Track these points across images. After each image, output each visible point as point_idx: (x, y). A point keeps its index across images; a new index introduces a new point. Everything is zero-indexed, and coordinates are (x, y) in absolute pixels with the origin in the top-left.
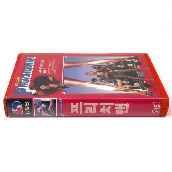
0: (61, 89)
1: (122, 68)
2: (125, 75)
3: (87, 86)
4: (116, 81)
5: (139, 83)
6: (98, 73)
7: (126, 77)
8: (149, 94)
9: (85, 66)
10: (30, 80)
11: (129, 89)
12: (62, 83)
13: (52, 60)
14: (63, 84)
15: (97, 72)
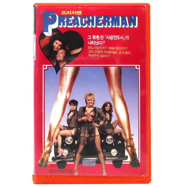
0: (53, 64)
1: (105, 141)
2: (86, 143)
3: (59, 94)
4: (72, 129)
5: (66, 156)
6: (92, 109)
7: (82, 142)
8: (44, 163)
9: (110, 93)
10: (75, 26)
11: (53, 142)
12: (66, 65)
13: (128, 50)
14: (64, 66)
15: (95, 108)
